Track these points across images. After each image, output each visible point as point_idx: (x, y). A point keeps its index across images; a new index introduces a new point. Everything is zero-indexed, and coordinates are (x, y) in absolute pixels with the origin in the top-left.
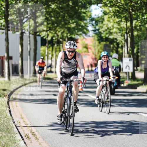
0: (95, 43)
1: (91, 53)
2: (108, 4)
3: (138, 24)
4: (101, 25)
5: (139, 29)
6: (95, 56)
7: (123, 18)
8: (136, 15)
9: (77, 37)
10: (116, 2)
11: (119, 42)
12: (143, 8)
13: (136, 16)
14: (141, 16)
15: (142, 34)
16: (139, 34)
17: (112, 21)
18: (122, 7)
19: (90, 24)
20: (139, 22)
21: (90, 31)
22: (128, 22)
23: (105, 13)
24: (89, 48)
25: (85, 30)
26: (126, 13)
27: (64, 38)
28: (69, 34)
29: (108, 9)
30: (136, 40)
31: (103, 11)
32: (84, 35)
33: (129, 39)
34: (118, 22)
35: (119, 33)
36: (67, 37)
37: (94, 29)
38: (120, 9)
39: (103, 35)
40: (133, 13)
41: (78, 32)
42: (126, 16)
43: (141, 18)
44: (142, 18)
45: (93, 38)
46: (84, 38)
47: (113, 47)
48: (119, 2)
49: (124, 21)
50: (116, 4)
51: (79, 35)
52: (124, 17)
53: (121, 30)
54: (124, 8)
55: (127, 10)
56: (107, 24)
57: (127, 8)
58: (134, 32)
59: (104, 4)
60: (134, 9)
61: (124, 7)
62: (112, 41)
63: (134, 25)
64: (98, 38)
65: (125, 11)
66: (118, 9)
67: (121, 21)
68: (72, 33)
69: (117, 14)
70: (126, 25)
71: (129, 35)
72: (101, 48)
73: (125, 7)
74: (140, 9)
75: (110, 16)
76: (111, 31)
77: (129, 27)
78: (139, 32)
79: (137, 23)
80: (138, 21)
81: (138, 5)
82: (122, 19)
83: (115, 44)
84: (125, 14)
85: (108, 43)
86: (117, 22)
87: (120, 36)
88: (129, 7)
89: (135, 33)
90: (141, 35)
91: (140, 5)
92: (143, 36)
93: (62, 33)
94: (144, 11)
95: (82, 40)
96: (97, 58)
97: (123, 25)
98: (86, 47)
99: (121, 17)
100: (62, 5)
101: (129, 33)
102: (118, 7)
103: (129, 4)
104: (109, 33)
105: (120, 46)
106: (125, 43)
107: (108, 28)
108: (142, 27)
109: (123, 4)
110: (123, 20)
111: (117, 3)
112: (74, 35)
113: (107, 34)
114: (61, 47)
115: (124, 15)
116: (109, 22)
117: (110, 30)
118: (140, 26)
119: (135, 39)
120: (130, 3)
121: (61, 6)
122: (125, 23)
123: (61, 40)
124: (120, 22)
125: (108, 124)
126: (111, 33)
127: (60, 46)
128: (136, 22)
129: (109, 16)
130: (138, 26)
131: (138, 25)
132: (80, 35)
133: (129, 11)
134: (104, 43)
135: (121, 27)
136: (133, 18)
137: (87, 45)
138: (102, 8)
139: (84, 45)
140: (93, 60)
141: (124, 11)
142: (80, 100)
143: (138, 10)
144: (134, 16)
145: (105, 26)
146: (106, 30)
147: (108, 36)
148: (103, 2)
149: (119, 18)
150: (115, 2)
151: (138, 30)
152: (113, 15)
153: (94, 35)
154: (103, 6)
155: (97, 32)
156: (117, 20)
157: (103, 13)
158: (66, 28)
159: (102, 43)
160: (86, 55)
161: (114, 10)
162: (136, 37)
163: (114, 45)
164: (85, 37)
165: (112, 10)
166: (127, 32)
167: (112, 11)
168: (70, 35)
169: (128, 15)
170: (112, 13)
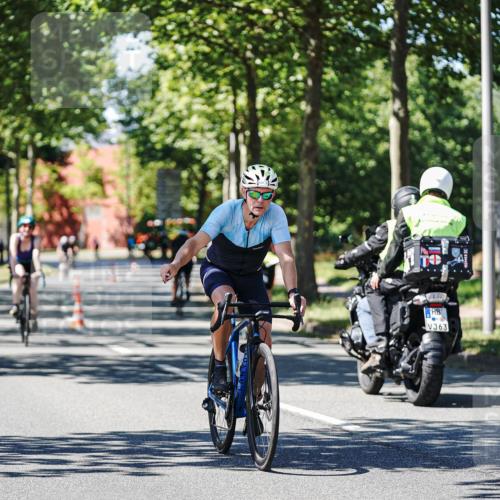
0: (128, 166)
1: (113, 200)
2: (173, 30)
3: (276, 99)
4: (148, 104)
5: (278, 119)
6: (129, 207)
7: (224, 81)
8: (269, 68)
9: (67, 145)
10: (200, 26)
11: (211, 162)
12: (293, 45)
13: (266, 73)
14: (283, 74)
15: (286, 133)
16: (277, 133)
17: (184, 89)
18: (221, 41)
19: (112, 101)
20: (279, 92)
21: (113, 125)
22: (239, 91)
23: (162, 64)
24: (109, 182)
25: (94, 122)
26: (234, 61)
27: (23, 148)
28: (39, 136)
29: (172, 48)
30: (269, 155)
31: (155, 56)
32: (90, 137)
33: (243, 150)
34: (207, 95)
35: (211, 130)
36: (32, 143)
37: (123, 117)
38: (214, 50)
39: (154, 138)
40: (258, 61)
41: (70, 126)
42: (232, 72)
43: (283, 81)
44: (287, 78)
45: (123, 147)
46: (90, 148)
47: (189, 179)
48: (209, 26)
49: (227, 91)
50: (198, 33)
51: (72, 138)
52: (225, 75)
53: (217, 119)
54: (226, 45)
55: (236, 52)
56: (170, 101)
57: (235, 46)
58: (261, 128)
59: (159, 31)
60: (261, 48)
61: (226, 41)
62: (187, 158)
63: (259, 105)
64: (137, 147)
65: (229, 57)
66: (207, 49)
67: (217, 90)
68: (48, 132)
69: (202, 67)
70: (234, 102)
71: (245, 136)
72: (148, 183)
73: (231, 40)
74: (281, 49)
75: (179, 72)
76: (184, 124)
77: (243, 112)
78: (278, 127)
79: (271, 98)
80: (274, 89)
81: (275, 36)
82: (218, 82)
83: (196, 168)
84: (231, 68)
85: (173, 165)
86: (202, 95)
87: (214, 142)
88: (245, 44)
89: (265, 132)
90: (285, 137)
91: (280, 34)
92: (293, 141)
93: (16, 130)
94: (296, 56)
95: (83, 155)
96: (134, 216)
97: (225, 102)
98: (98, 179)
99: (218, 76)
100: (15, 36)
101: (242, 130)
102: (208, 42)
103: (245, 32)
104: (174, 131)
105: (212, 174)
106: (229, 166)
107: (172, 114)
108: (288, 110)
109: (224, 32)
110: (223, 88)
111: (203, 29)
112: (58, 139)
113: (168, 133)
114: (12, 179)
115: (227, 70)
116: (175, 94)
117: (181, 120)
118: (282, 106)
119: (263, 152)
120: (248, 28)
121: (11, 39)
122: (231, 98)
123: (12, 155)
124: (213, 93)
125: (167, 443)
126: (182, 133)
127: (8, 175)
128: (268, 94)
129: (175, 72)
130: (274, 109)
131: (276, 104)
132: (77, 139)
133: (244, 54)
134: (160, 164)
135: (217, 111)
136: (256, 81)
137: (99, 170)
138: (153, 47)
139: (92, 173)
140: (121, 225)
141: (227, 54)
142: (76, 359)
143: (273, 54)
144: (261, 73)
145: (163, 105)
146: (166, 121)
147: (174, 142)
148: (156, 27)
149: (210, 79)
150: (195, 25)
151: (273, 122)
152: (190, 69)
153: (124, 137)
154: (155, 39)
155: (135, 126)
156: (204, 86)
157: (157, 61)
158: (29, 114)
159: (152, 164)
160: (97, 204)
161: (192, 54)
162: (267, 143)
163: (192, 173)
164: (94, 143)
165: (187, 52)
166: (238, 126)
167: (185, 57)
168: (42, 139)
169: (240, 68)
170: (185, 62)
